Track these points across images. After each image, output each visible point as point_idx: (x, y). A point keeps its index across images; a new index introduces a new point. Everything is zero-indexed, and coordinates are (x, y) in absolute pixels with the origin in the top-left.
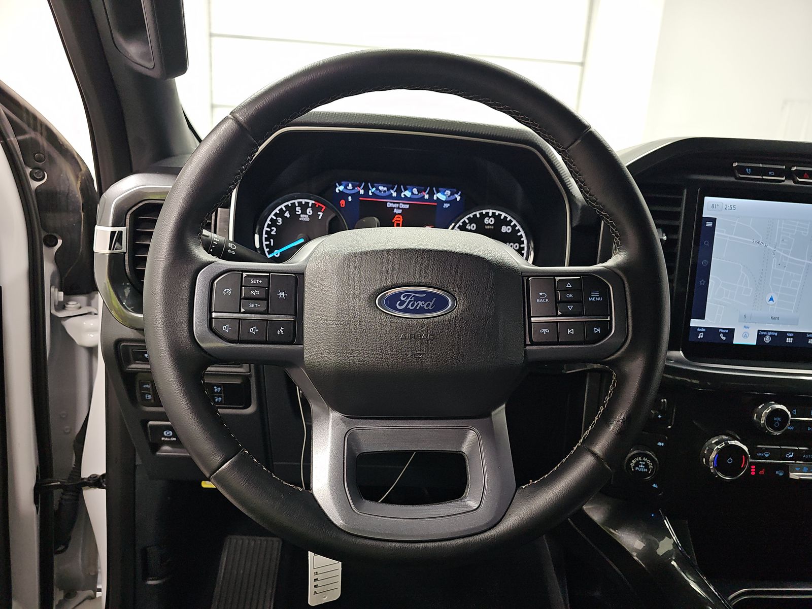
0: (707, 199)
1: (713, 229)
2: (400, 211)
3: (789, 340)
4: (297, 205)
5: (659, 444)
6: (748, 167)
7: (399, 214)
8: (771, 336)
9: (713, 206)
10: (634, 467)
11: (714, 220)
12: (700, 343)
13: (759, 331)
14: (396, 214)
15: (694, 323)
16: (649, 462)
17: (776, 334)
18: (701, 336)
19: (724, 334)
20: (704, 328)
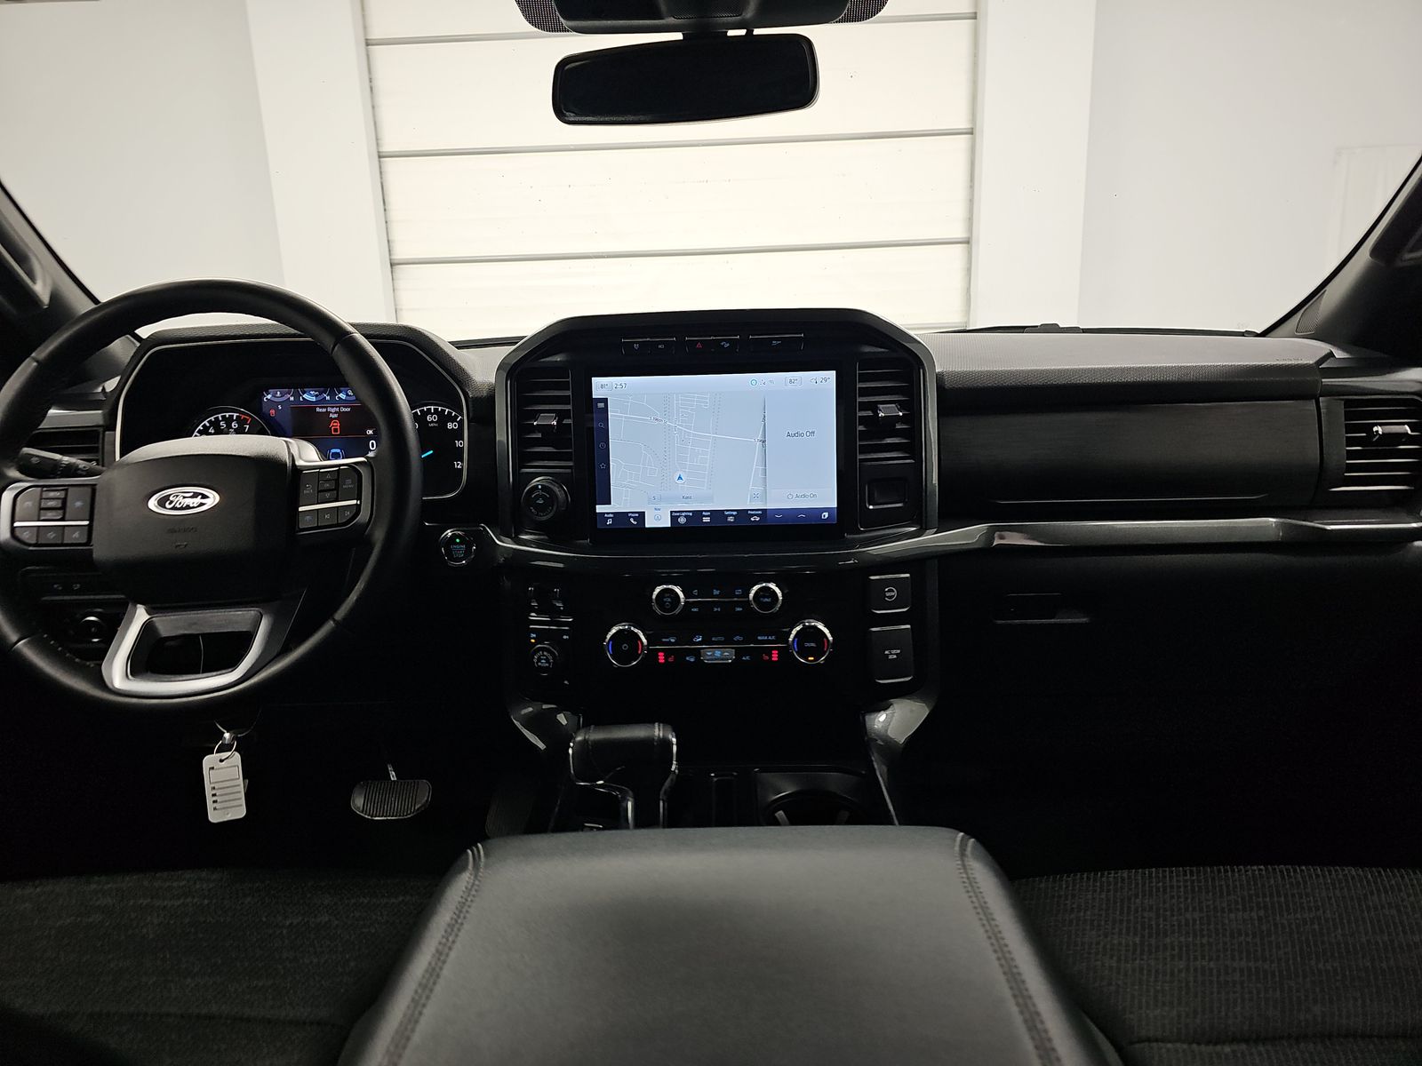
0: (594, 380)
1: (606, 409)
2: (336, 416)
3: (706, 520)
4: (220, 419)
5: (565, 637)
6: (636, 343)
7: (335, 419)
8: (685, 516)
9: (602, 386)
10: (537, 663)
11: (605, 400)
12: (610, 530)
13: (671, 512)
14: (332, 419)
15: (600, 509)
16: (550, 657)
17: (691, 514)
18: (609, 522)
19: (635, 518)
20: (612, 513)
